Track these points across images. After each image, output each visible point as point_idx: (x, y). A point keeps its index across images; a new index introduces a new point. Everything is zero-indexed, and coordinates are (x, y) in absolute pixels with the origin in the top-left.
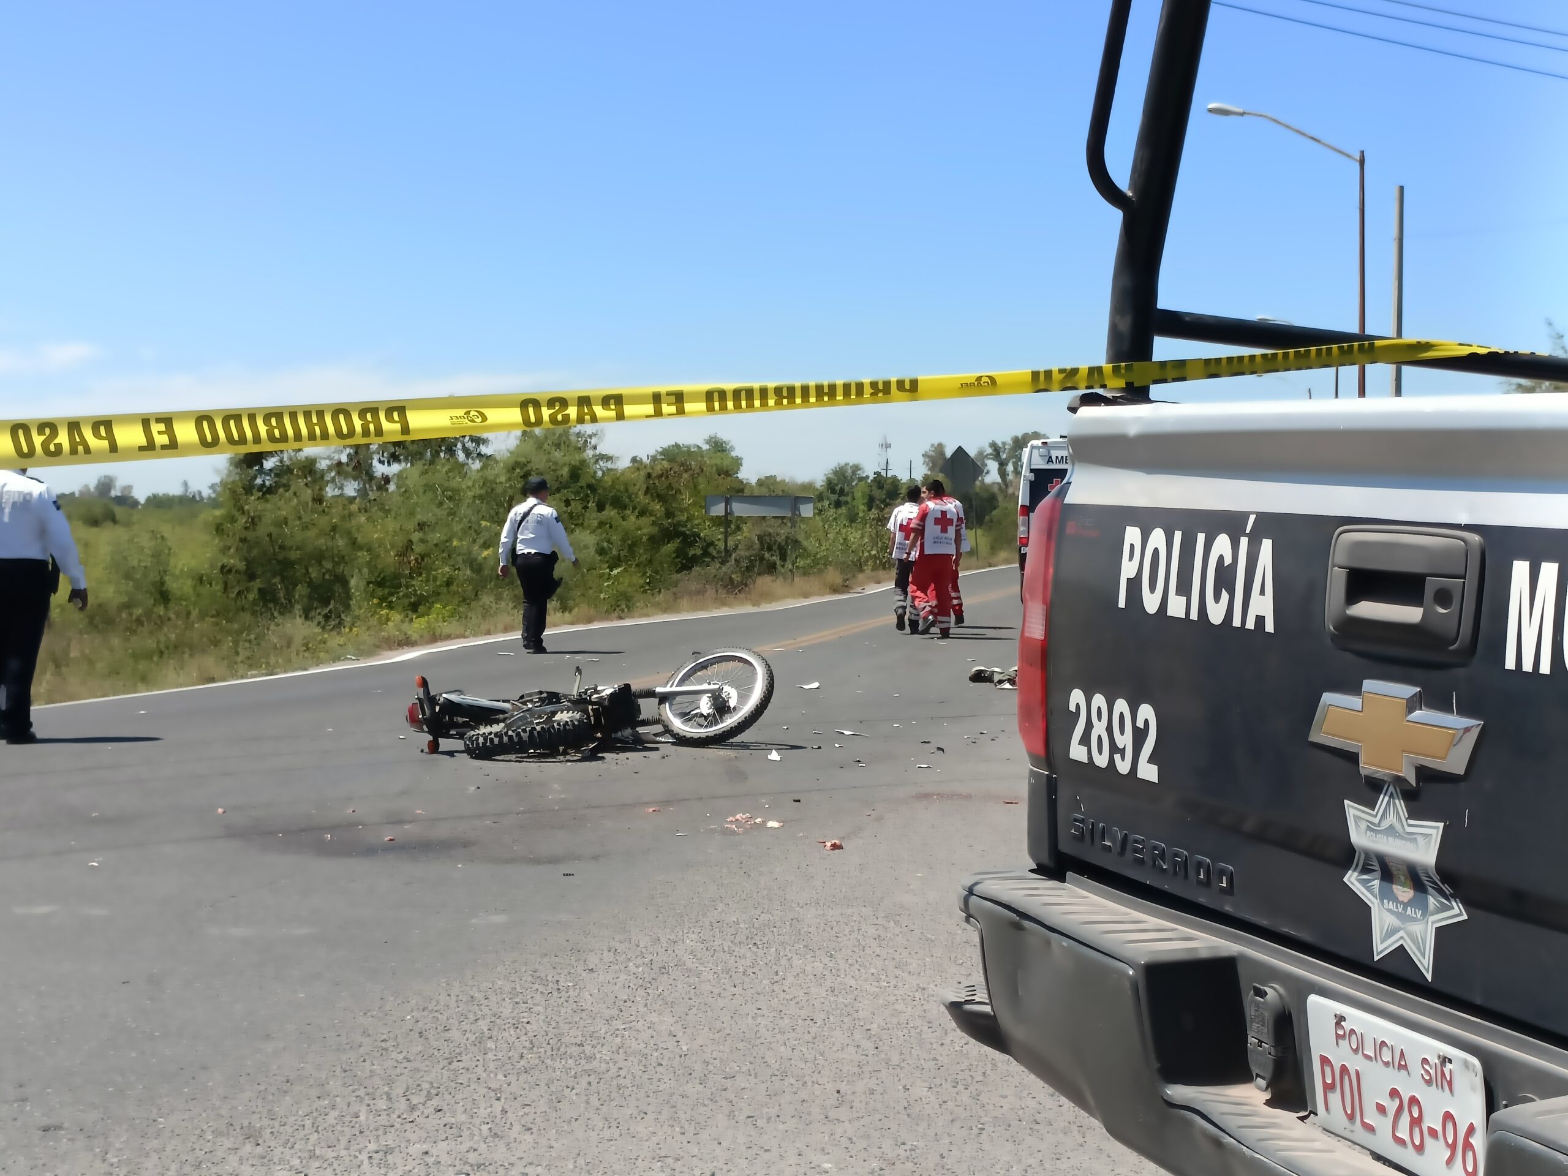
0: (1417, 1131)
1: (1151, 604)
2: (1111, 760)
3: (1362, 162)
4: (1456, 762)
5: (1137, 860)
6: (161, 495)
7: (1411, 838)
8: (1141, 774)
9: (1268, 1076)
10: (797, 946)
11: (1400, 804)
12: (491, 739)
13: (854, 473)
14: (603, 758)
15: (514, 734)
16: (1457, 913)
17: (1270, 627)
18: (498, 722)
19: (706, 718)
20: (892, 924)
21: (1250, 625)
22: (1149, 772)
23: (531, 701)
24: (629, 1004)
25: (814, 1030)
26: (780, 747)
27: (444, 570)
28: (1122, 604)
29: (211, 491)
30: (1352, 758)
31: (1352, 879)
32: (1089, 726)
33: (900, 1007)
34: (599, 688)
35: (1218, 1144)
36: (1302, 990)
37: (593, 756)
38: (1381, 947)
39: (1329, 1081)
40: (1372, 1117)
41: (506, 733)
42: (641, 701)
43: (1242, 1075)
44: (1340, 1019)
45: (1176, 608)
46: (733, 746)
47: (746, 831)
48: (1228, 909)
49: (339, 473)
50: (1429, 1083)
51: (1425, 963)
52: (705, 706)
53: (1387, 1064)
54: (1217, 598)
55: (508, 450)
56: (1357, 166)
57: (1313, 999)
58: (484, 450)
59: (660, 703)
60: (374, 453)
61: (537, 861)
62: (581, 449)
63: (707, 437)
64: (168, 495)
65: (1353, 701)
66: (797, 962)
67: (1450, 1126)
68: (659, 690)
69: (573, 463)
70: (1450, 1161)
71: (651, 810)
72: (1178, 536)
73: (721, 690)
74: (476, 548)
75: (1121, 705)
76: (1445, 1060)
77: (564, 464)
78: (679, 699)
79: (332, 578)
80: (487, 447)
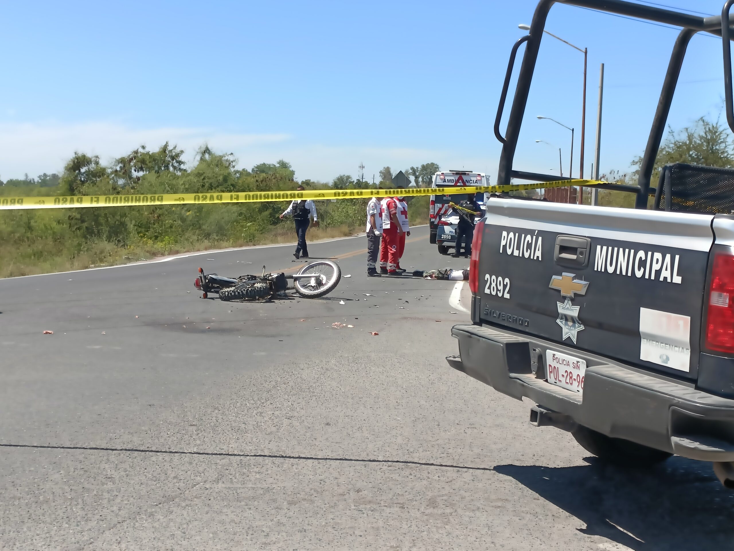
0: (571, 380)
1: (509, 252)
2: (497, 293)
3: (586, 53)
4: (583, 292)
5: (503, 319)
6: (14, 180)
7: (572, 310)
8: (505, 297)
9: (536, 370)
10: (371, 364)
11: (570, 302)
12: (231, 293)
13: (347, 179)
14: (274, 302)
15: (240, 292)
16: (582, 327)
17: (540, 259)
18: (232, 286)
19: (313, 287)
20: (402, 358)
21: (535, 258)
22: (507, 296)
23: (244, 279)
24: (319, 379)
25: (384, 387)
26: (344, 299)
27: (168, 222)
28: (501, 252)
29: (39, 179)
30: (559, 291)
31: (558, 321)
32: (491, 284)
33: (411, 381)
34: (272, 274)
35: (523, 385)
36: (545, 349)
37: (270, 301)
38: (565, 337)
39: (551, 371)
40: (561, 378)
41: (237, 291)
42: (288, 280)
43: (530, 372)
44: (554, 355)
45: (516, 253)
46: (324, 299)
47: (341, 328)
48: (527, 330)
49: (116, 175)
50: (574, 368)
51: (574, 340)
52: (313, 282)
53: (565, 365)
54: (527, 251)
55: (194, 167)
56: (584, 54)
57: (548, 351)
58: (182, 166)
59: (294, 281)
60: (132, 166)
61: (267, 336)
62: (227, 167)
63: (278, 161)
64: (18, 180)
65: (560, 278)
66: (373, 368)
67: (578, 377)
68: (294, 276)
69: (225, 174)
70: (578, 386)
71: (302, 320)
72: (517, 234)
73: (319, 276)
74: (183, 211)
75: (500, 279)
76: (578, 362)
77: (220, 175)
78: (302, 279)
79: (119, 223)
80: (184, 165)
